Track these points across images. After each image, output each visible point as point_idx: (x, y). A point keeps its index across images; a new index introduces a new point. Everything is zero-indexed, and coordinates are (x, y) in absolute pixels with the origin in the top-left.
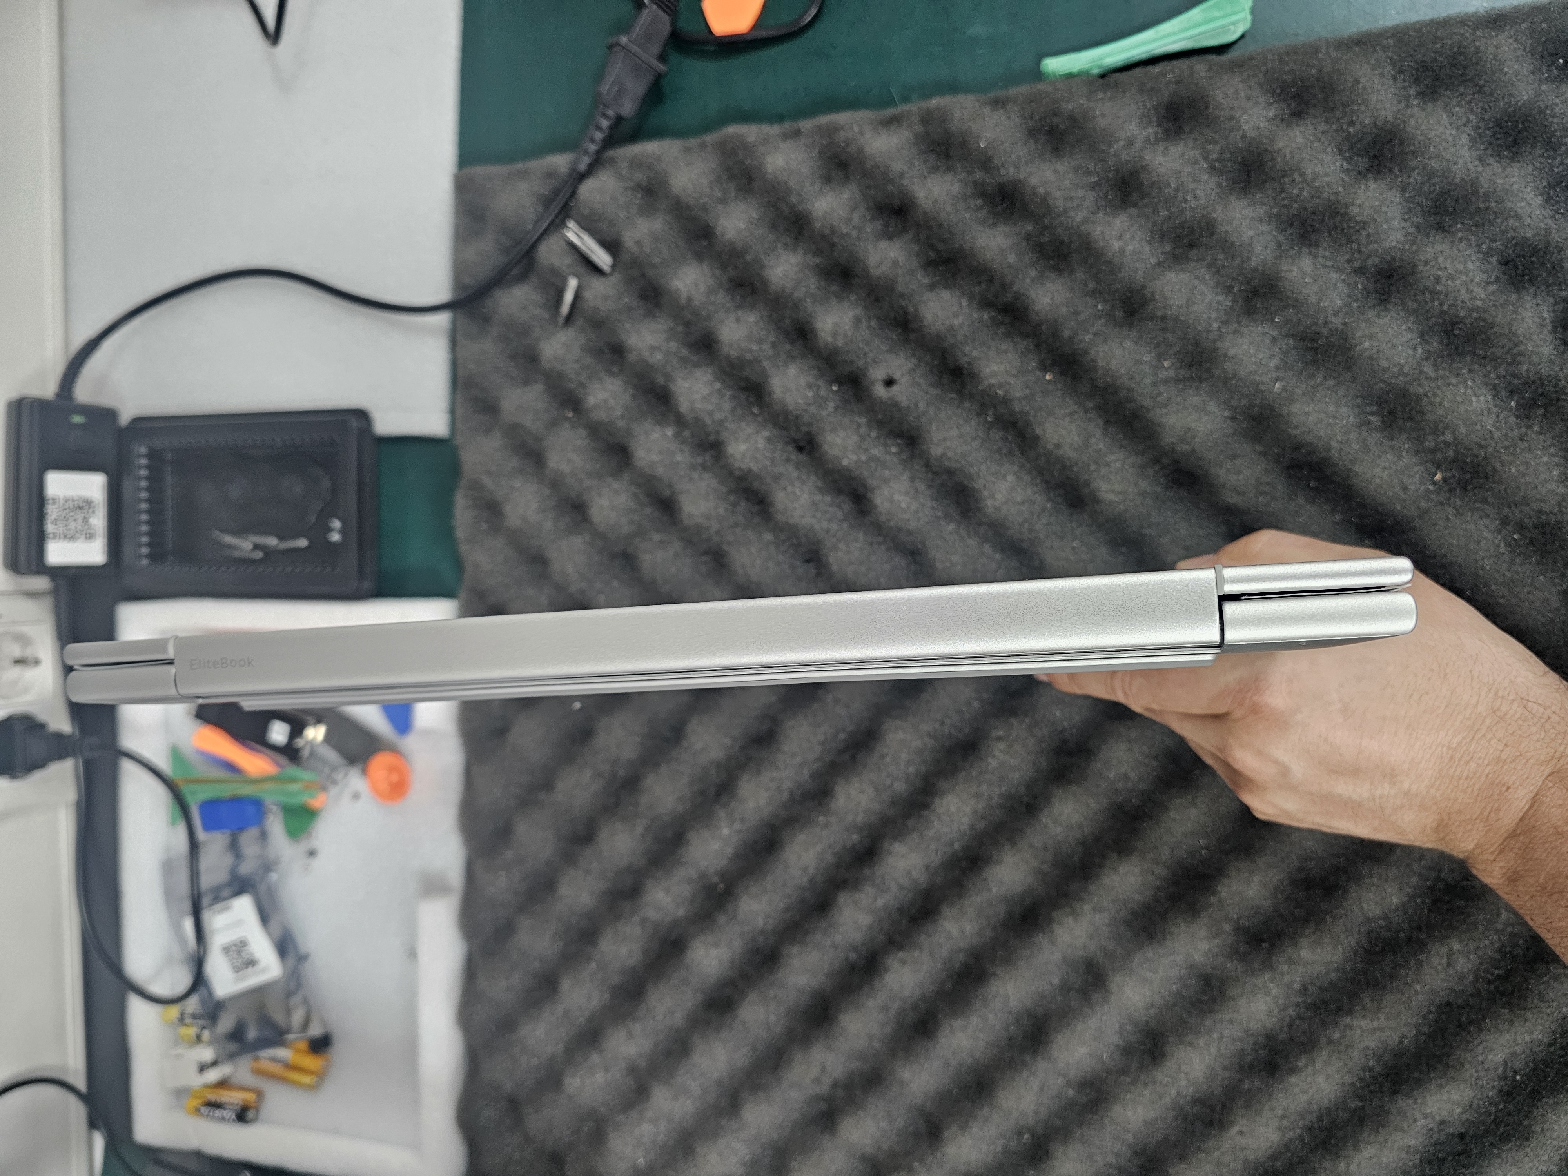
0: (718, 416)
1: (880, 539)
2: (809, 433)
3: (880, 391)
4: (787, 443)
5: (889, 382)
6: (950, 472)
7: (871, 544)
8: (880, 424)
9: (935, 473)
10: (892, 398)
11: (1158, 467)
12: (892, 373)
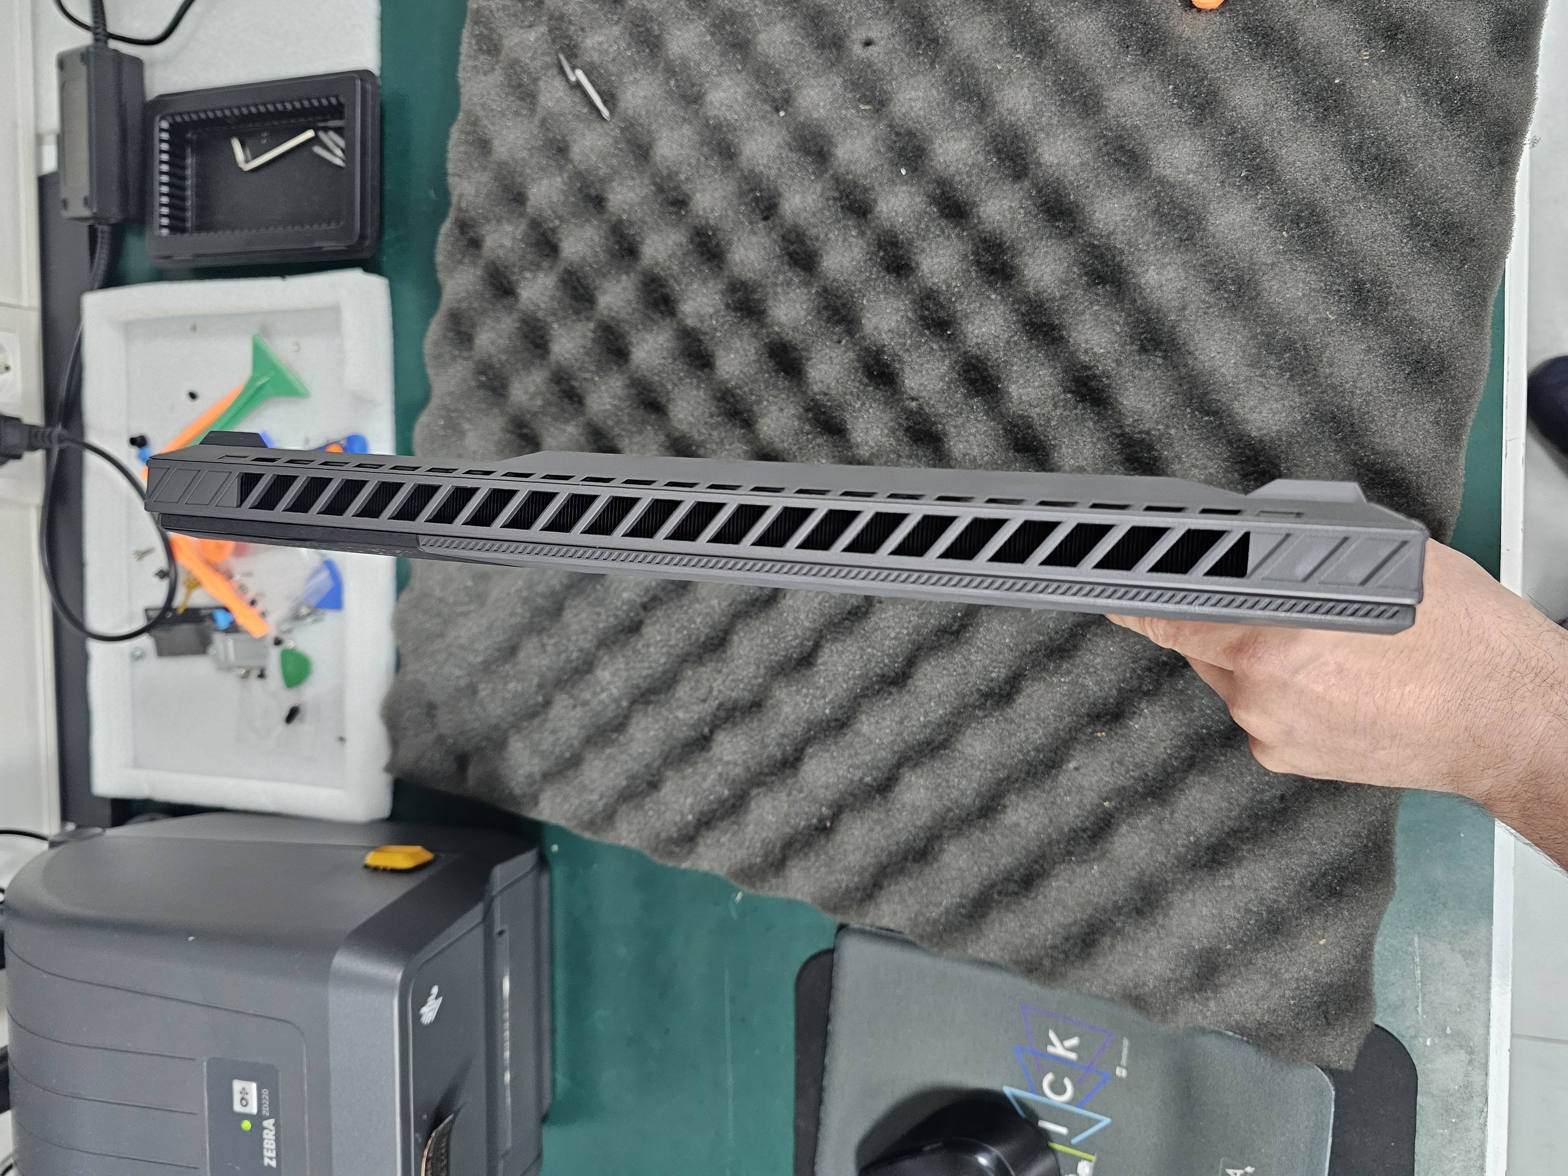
0: (704, 68)
1: (837, 195)
2: (787, 91)
3: (857, 50)
4: (765, 101)
5: (868, 43)
6: (911, 134)
7: (828, 199)
8: (854, 85)
9: (897, 134)
10: (868, 59)
11: (1103, 141)
12: (872, 35)
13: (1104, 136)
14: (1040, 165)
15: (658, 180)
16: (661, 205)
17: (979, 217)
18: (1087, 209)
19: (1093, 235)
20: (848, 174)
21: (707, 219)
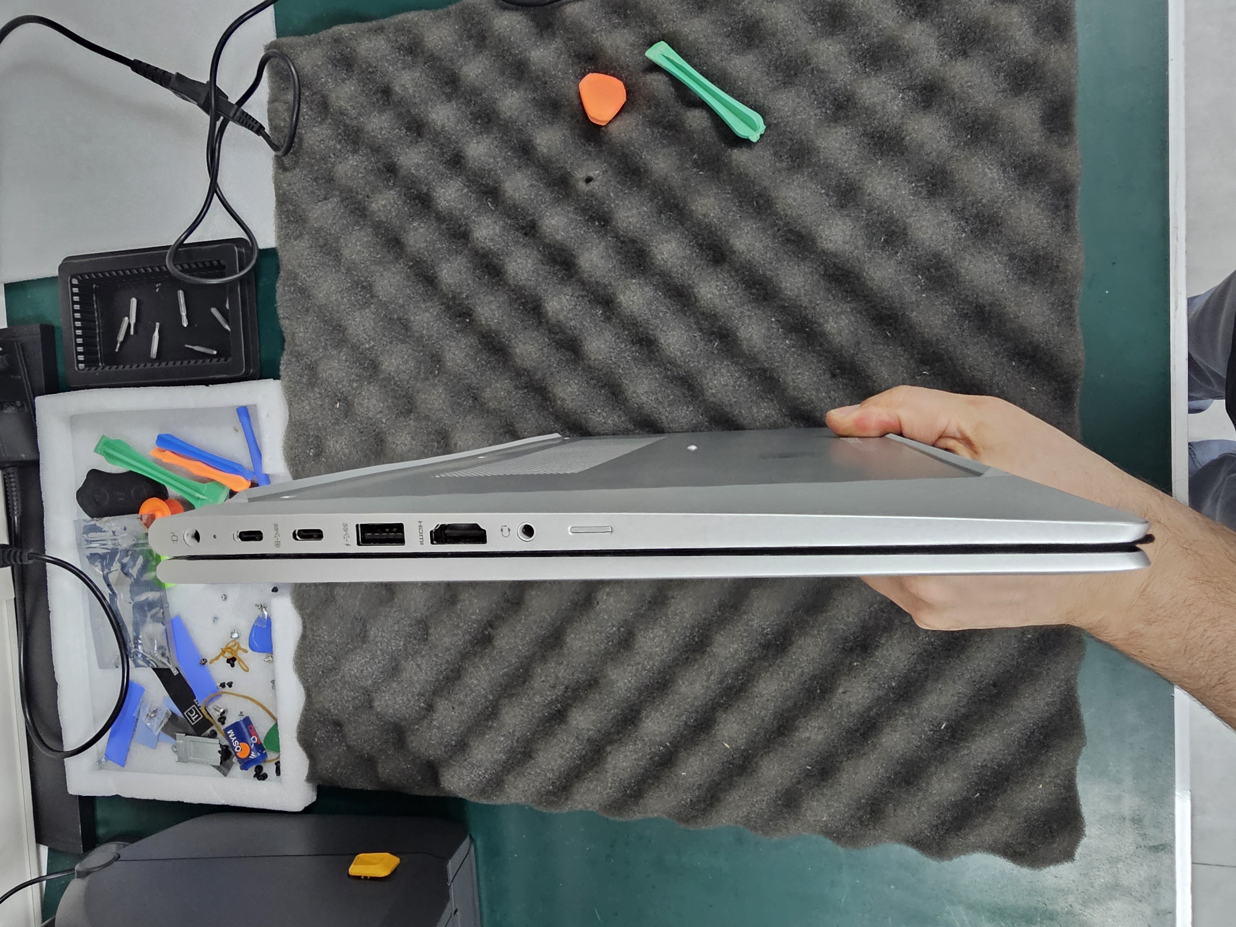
0: (467, 212)
1: (584, 293)
2: (533, 221)
3: (582, 186)
4: (517, 230)
5: (589, 180)
6: (633, 241)
7: (578, 298)
8: (583, 211)
9: (623, 242)
10: (591, 191)
11: (776, 229)
12: (591, 174)
13: (776, 225)
14: (734, 252)
15: (445, 300)
16: (450, 318)
17: (695, 297)
18: (774, 279)
19: (783, 299)
20: (590, 277)
21: (489, 325)
